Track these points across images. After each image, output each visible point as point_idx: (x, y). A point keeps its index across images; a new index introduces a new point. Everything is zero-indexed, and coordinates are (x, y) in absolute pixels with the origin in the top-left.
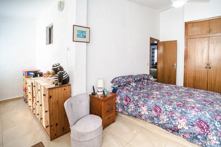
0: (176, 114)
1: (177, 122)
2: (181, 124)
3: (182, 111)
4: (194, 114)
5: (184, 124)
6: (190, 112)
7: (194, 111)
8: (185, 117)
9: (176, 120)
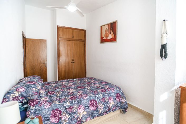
0: (75, 106)
1: (78, 113)
2: (82, 113)
3: (78, 101)
4: (85, 99)
5: (83, 112)
6: (83, 99)
7: (85, 97)
8: (82, 105)
9: (77, 112)
